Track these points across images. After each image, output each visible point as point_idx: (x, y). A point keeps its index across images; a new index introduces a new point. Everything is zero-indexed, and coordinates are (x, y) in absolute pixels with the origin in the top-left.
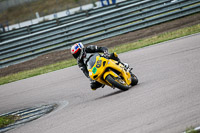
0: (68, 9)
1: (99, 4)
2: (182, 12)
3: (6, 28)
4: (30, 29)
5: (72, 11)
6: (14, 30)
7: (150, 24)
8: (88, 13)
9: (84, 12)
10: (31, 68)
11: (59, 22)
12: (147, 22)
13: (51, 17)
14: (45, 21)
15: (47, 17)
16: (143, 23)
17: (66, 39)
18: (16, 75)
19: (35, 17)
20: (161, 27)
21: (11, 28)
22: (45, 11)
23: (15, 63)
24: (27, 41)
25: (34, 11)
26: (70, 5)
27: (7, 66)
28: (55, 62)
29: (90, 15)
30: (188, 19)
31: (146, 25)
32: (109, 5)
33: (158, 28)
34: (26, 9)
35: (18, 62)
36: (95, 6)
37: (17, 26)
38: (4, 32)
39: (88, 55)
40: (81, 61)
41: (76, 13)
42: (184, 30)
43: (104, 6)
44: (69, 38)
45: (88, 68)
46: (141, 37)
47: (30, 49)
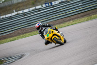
0: (29, 8)
1: (44, 6)
2: (84, 9)
4: (10, 18)
5: (31, 9)
6: (3, 18)
7: (69, 15)
8: (39, 10)
9: (37, 9)
10: (11, 37)
11: (25, 14)
13: (21, 12)
14: (18, 14)
15: (19, 12)
17: (28, 23)
19: (13, 12)
21: (1, 17)
22: (18, 9)
23: (3, 35)
25: (13, 9)
26: (30, 6)
28: (23, 34)
29: (40, 11)
30: (87, 13)
31: (67, 16)
32: (49, 6)
33: (73, 17)
34: (9, 8)
35: (5, 34)
36: (42, 6)
37: (4, 16)
39: (44, 28)
40: (40, 31)
41: (33, 10)
42: (86, 18)
43: (47, 6)
44: (30, 22)
45: (44, 34)
46: (64, 22)
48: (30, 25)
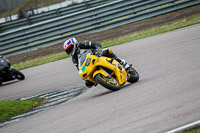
3: (35, 11)
4: (59, 12)
6: (43, 12)
7: (179, 7)
11: (87, 5)
12: (177, 5)
14: (74, 4)
16: (173, 7)
17: (95, 22)
18: (45, 58)
20: (191, 10)
21: (40, 11)
23: (43, 46)
24: (56, 24)
27: (36, 49)
33: (187, 11)
35: (46, 45)
37: (46, 9)
38: (33, 15)
39: (82, 51)
47: (59, 32)
48: (98, 28)
